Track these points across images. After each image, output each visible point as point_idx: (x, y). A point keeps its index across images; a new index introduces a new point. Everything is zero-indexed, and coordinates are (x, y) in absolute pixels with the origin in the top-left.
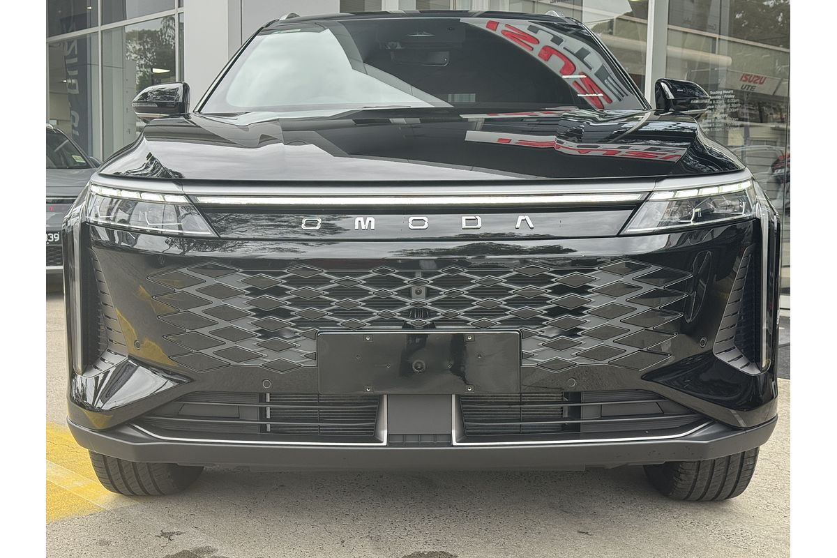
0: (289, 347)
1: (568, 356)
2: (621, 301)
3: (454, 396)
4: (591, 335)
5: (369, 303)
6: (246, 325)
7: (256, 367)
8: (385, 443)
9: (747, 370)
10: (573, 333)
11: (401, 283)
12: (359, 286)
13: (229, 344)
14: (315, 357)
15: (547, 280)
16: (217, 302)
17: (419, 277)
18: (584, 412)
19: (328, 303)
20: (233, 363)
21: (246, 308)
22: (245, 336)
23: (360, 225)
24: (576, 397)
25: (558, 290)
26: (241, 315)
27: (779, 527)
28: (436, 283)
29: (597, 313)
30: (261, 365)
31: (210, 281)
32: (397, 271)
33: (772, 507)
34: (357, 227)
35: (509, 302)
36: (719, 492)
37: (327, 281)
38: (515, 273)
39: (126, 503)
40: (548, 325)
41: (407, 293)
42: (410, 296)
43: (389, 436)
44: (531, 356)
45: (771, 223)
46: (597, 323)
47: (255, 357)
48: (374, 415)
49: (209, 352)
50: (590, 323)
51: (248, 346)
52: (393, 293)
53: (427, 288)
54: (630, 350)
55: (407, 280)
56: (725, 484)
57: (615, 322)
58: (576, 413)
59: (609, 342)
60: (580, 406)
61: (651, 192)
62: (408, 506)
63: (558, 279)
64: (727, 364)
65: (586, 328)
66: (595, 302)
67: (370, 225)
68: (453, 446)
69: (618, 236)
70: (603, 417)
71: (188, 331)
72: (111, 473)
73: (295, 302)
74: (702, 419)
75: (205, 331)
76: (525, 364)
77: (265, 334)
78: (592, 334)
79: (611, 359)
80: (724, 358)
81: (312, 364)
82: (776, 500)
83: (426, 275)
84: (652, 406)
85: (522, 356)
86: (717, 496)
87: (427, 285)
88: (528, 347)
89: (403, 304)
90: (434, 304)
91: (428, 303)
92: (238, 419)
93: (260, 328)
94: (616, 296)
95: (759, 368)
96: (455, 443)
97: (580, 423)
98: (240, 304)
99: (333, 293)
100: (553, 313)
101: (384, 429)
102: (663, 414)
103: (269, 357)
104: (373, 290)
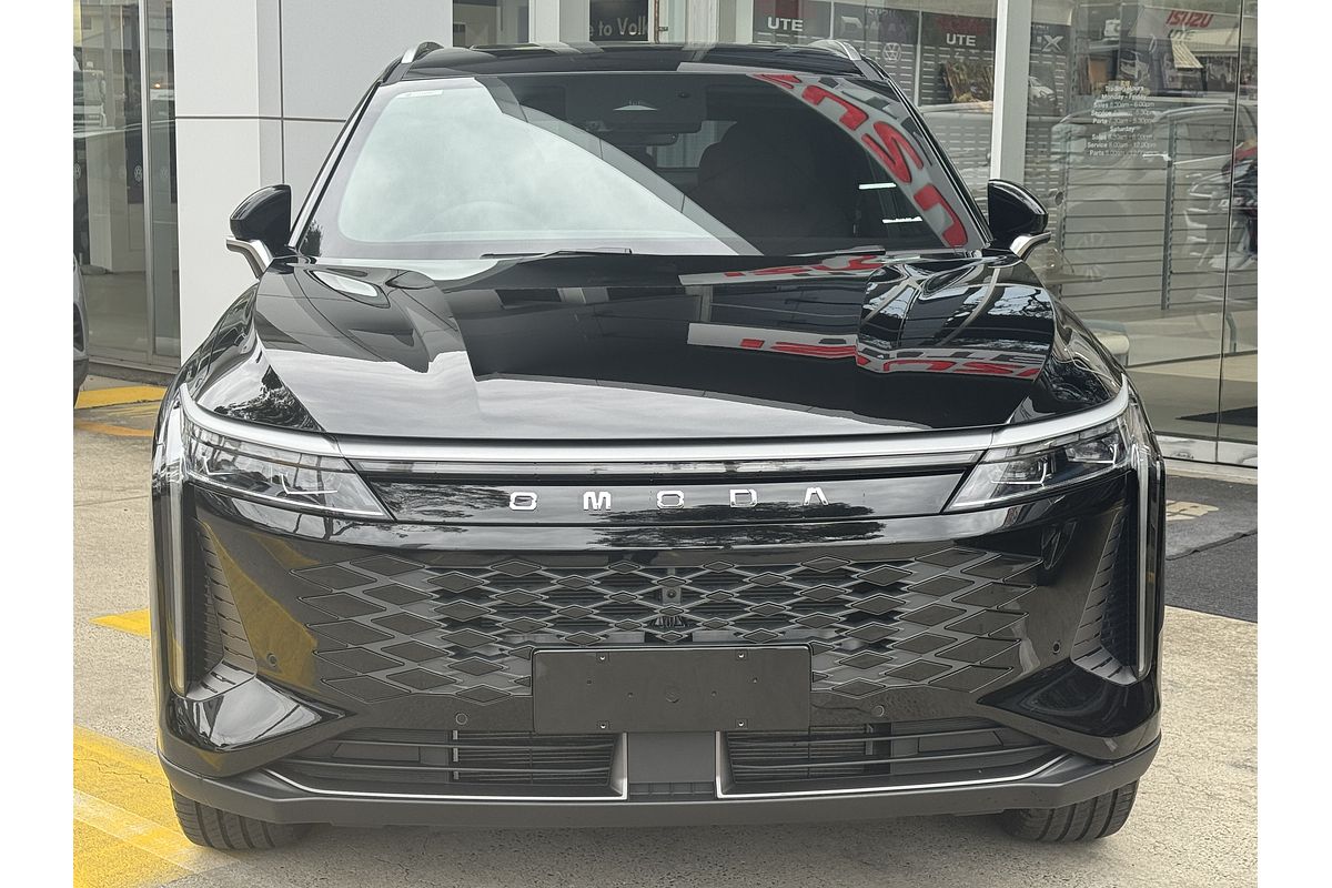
0: (493, 669)
1: (873, 677)
2: (946, 601)
3: (718, 734)
4: (905, 647)
5: (605, 610)
6: (434, 640)
7: (446, 698)
8: (624, 797)
9: (1116, 679)
10: (880, 645)
11: (648, 582)
12: (590, 587)
13: (410, 665)
14: (530, 682)
15: (846, 576)
16: (392, 609)
17: (672, 574)
18: (895, 749)
19: (548, 611)
20: (414, 690)
21: (435, 618)
22: (432, 655)
23: (590, 504)
24: (884, 728)
25: (861, 589)
26: (426, 626)
27: (1168, 882)
28: (696, 582)
29: (913, 619)
30: (454, 693)
31: (384, 581)
32: (642, 567)
33: (1160, 850)
34: (586, 506)
35: (795, 607)
36: (1086, 831)
37: (547, 581)
38: (803, 568)
39: (220, 862)
40: (847, 636)
41: (656, 596)
42: (660, 601)
43: (630, 786)
44: (824, 678)
45: (1152, 471)
46: (915, 632)
47: (447, 682)
48: (607, 757)
49: (381, 675)
50: (903, 632)
51: (437, 668)
52: (637, 596)
53: (683, 589)
54: (958, 665)
55: (656, 578)
56: (1094, 819)
57: (938, 630)
58: (884, 749)
59: (930, 657)
60: (890, 741)
61: (986, 451)
62: (636, 860)
63: (860, 574)
64: (1090, 673)
65: (899, 639)
66: (911, 604)
67: (604, 504)
68: (718, 799)
69: (942, 513)
70: (920, 754)
71: (350, 646)
72: (205, 822)
73: (502, 610)
74: (1054, 751)
75: (376, 647)
76: (817, 688)
77: (460, 652)
78: (908, 647)
79: (931, 679)
80: (1086, 665)
81: (525, 693)
82: (1168, 838)
83: (681, 572)
84: (988, 736)
85: (813, 678)
86: (1082, 835)
87: (683, 586)
88: (821, 665)
89: (651, 611)
90: (692, 610)
91: (684, 609)
92: (418, 763)
93: (453, 645)
94: (938, 596)
95: (1135, 674)
96: (720, 795)
97: (889, 764)
98: (425, 612)
99: (554, 597)
100: (852, 619)
101: (622, 777)
102: (1002, 747)
103: (466, 683)
104: (609, 592)
